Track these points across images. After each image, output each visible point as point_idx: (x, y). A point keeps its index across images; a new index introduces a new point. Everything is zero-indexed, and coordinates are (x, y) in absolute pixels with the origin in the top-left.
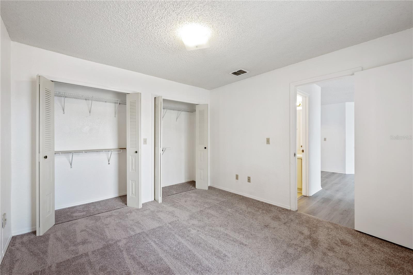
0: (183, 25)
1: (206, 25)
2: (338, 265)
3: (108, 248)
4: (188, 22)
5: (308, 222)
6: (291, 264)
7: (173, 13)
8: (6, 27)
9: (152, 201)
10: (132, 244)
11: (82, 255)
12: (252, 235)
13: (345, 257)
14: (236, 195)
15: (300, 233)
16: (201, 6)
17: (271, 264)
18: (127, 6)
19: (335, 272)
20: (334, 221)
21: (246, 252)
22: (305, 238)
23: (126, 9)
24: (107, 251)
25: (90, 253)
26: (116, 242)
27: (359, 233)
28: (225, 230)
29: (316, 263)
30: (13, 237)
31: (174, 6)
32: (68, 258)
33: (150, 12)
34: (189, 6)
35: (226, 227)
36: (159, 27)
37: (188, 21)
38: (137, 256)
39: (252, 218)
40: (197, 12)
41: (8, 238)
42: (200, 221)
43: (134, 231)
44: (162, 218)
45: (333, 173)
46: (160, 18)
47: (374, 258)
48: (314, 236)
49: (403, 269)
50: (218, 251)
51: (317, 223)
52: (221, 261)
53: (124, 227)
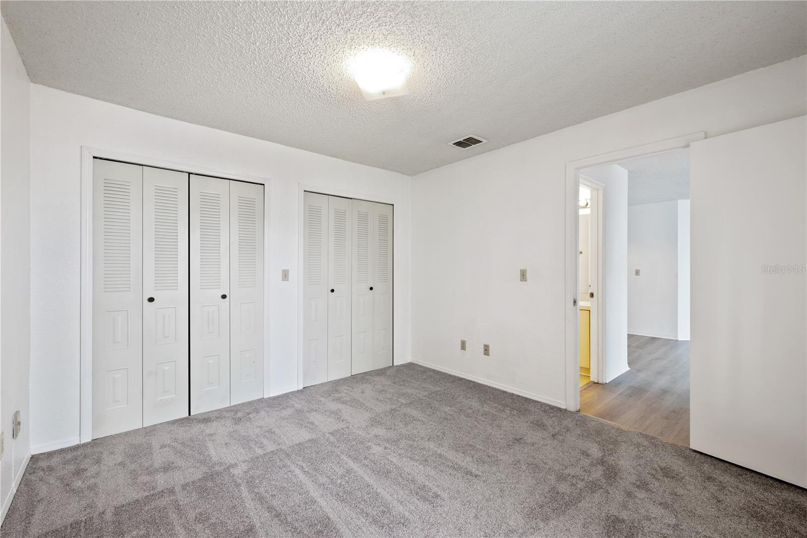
0: (356, 52)
1: (401, 51)
2: (654, 516)
3: (212, 479)
4: (366, 47)
5: (598, 432)
6: (564, 512)
7: (337, 29)
8: (21, 57)
9: (298, 391)
10: (258, 472)
11: (162, 491)
12: (489, 456)
13: (669, 501)
14: (461, 379)
15: (583, 454)
16: (391, 16)
17: (525, 512)
18: (249, 16)
19: (648, 529)
20: (650, 432)
21: (478, 490)
22: (592, 464)
23: (248, 22)
24: (210, 484)
25: (177, 489)
26: (228, 468)
27: (698, 455)
28: (438, 448)
29: (611, 512)
30: (33, 457)
31: (340, 16)
32: (137, 497)
33: (293, 27)
34: (367, 16)
35: (440, 442)
36: (311, 56)
37: (367, 44)
38: (266, 494)
39: (491, 424)
40: (383, 27)
41: (23, 459)
42: (391, 429)
43: (262, 447)
44: (317, 423)
45: (654, 338)
46: (313, 39)
47: (726, 503)
48: (610, 460)
49: (781, 525)
50: (423, 487)
51: (617, 435)
52: (428, 505)
53: (244, 439)
